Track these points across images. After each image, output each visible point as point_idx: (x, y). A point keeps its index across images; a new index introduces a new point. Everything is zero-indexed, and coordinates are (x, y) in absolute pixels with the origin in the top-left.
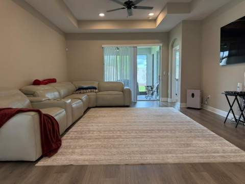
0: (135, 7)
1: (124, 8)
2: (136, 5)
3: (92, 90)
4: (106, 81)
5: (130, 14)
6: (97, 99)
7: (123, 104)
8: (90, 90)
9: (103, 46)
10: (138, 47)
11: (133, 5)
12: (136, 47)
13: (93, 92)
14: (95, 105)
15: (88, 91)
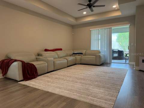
0: (94, 6)
1: (87, 8)
2: (94, 5)
3: (79, 55)
4: (91, 49)
5: (92, 11)
6: (81, 59)
7: (95, 64)
8: (78, 55)
9: (90, 30)
10: (112, 28)
11: (92, 5)
12: (111, 28)
13: (80, 56)
14: (80, 63)
15: (77, 55)
